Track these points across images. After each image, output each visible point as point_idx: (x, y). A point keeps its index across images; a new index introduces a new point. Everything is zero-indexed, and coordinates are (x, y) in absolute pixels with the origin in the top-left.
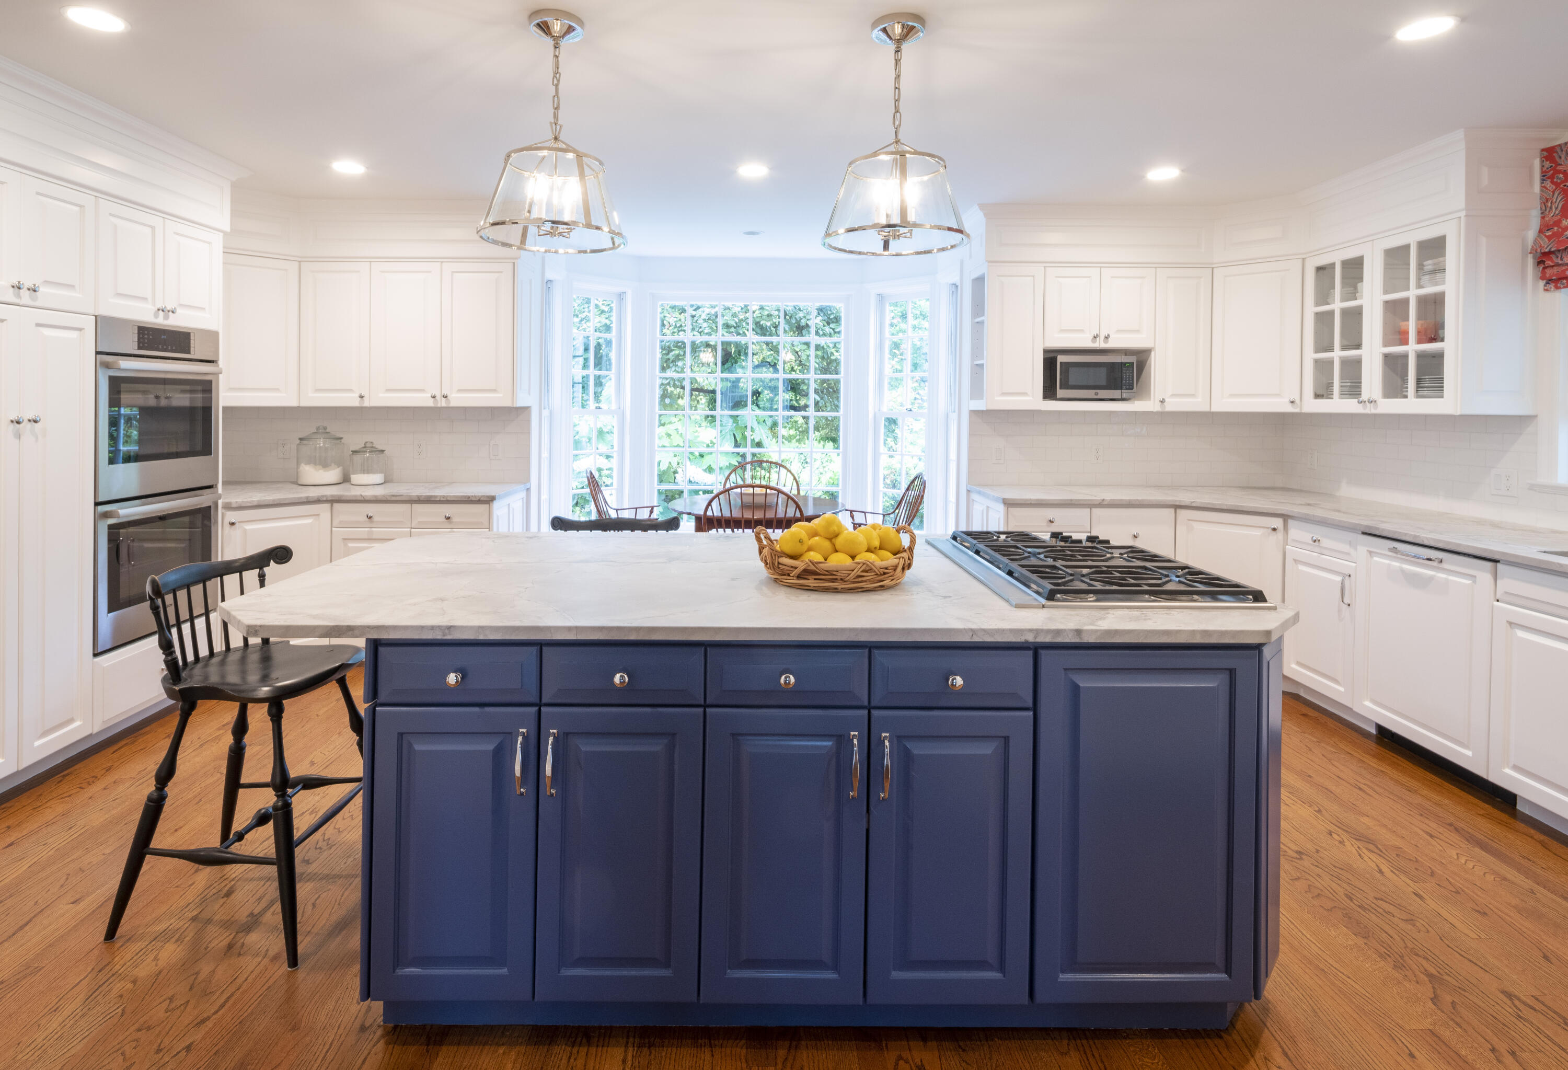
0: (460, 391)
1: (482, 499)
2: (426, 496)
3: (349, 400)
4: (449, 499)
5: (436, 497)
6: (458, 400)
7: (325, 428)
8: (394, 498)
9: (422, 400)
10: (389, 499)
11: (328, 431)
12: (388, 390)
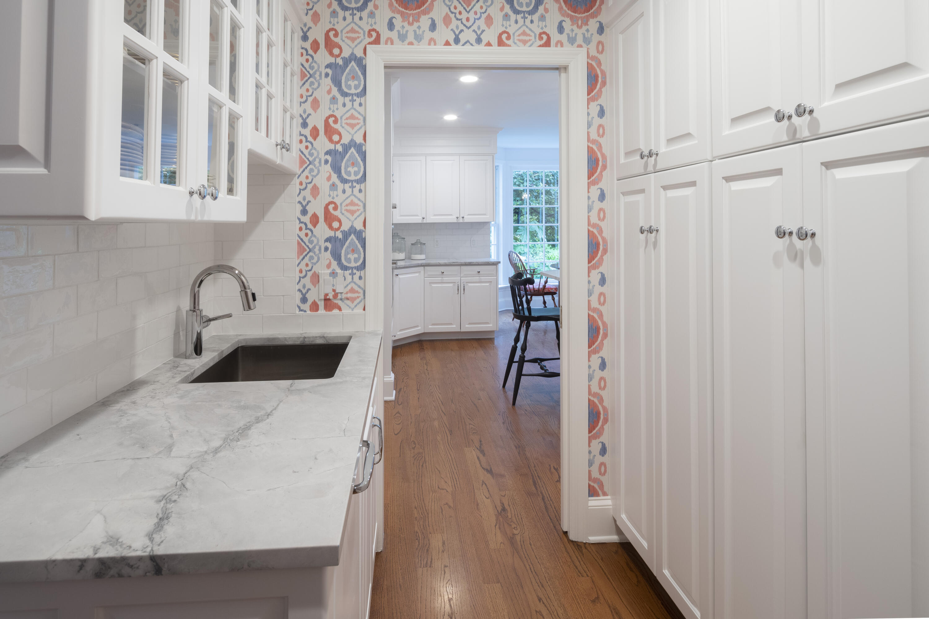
0: (469, 215)
1: (494, 263)
2: (468, 262)
3: (417, 220)
4: (479, 263)
5: (473, 262)
6: (468, 219)
7: (397, 234)
8: (454, 264)
9: (452, 219)
10: (452, 264)
11: (398, 235)
12: (435, 215)
